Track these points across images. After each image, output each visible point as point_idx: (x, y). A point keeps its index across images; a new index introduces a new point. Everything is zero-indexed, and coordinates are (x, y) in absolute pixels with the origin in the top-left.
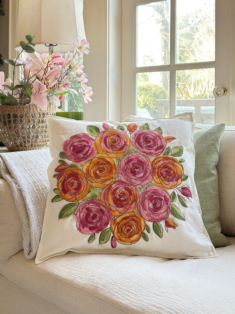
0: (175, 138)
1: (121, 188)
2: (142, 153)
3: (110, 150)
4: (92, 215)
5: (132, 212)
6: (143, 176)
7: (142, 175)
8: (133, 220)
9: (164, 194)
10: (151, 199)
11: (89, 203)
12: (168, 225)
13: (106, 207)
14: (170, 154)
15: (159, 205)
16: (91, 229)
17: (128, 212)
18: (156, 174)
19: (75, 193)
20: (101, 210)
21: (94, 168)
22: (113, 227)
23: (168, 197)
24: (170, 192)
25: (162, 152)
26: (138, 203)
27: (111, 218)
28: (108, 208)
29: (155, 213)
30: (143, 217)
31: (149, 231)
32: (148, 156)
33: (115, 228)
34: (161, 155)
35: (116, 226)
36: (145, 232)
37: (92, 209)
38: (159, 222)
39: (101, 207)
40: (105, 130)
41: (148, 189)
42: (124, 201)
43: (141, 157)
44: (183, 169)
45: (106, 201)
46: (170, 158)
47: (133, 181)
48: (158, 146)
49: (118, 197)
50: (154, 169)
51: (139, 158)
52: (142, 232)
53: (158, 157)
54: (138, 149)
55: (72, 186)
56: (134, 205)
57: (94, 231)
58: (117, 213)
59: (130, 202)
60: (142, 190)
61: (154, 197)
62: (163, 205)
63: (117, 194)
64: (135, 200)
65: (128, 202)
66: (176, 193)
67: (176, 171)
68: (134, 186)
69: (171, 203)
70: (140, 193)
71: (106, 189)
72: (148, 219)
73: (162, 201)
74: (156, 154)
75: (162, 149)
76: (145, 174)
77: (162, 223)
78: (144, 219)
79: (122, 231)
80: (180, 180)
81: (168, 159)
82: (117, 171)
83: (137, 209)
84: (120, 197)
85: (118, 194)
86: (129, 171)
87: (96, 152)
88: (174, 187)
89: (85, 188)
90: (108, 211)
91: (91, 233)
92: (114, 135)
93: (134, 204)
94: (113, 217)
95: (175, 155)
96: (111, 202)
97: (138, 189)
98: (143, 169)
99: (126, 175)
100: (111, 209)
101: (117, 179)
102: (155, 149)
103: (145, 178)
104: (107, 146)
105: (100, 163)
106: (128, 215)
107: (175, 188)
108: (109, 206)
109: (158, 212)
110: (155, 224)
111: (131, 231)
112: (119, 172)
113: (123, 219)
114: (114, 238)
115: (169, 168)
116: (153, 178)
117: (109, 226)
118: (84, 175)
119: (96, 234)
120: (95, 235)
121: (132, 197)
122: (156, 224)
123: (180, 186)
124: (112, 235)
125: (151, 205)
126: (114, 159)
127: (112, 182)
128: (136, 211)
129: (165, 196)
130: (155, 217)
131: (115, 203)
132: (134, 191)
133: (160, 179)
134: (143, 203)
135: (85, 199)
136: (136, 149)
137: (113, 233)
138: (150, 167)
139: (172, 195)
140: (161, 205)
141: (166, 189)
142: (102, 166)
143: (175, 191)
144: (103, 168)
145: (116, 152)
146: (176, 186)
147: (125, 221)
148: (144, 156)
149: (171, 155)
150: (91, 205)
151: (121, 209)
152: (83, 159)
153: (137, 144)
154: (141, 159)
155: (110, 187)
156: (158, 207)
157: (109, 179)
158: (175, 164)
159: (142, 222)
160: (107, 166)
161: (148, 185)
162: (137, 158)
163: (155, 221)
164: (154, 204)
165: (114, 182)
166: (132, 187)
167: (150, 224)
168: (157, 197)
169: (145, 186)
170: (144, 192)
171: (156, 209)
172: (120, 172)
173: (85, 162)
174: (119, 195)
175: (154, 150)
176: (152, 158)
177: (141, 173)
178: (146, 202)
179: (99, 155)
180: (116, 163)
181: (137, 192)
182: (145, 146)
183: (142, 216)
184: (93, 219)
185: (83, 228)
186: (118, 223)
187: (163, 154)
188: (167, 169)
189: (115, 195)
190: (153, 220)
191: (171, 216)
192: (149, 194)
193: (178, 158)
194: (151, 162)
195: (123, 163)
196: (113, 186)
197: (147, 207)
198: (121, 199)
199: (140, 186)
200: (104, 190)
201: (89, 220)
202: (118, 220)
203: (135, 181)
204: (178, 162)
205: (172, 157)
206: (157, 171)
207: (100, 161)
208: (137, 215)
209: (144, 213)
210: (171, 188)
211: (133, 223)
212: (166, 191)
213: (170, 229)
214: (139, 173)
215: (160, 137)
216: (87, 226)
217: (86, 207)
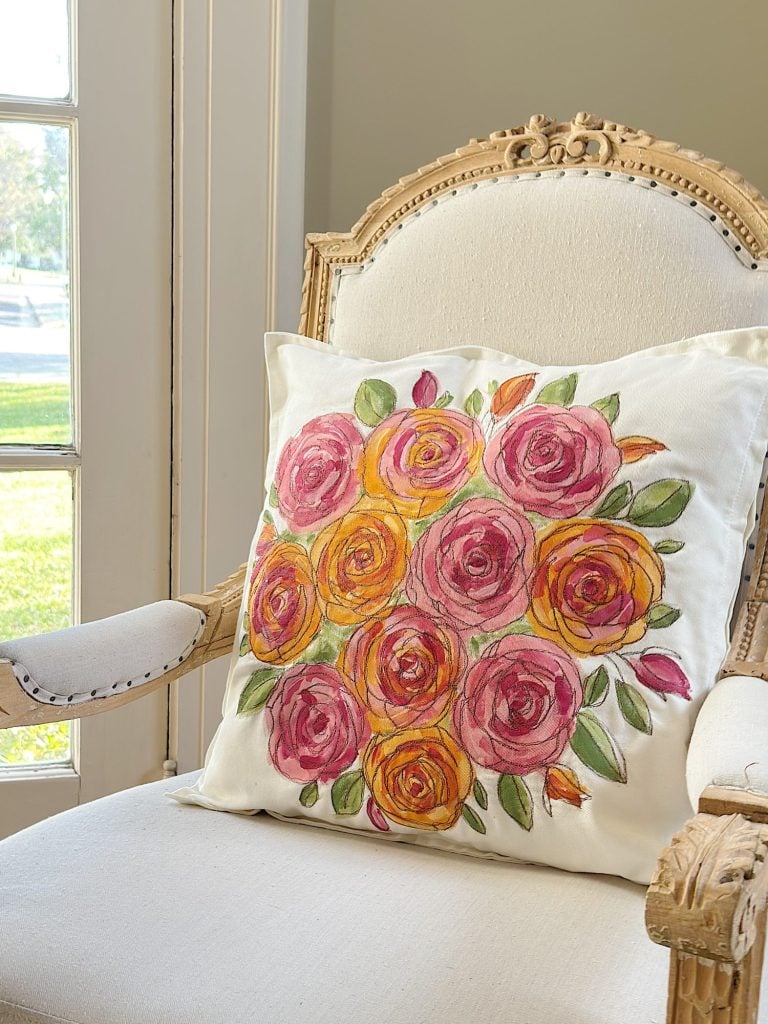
0: (663, 447)
1: (410, 633)
2: (510, 504)
3: (401, 484)
4: (313, 715)
5: (435, 726)
6: (496, 595)
7: (490, 589)
8: (433, 755)
9: (559, 673)
10: (506, 684)
11: (311, 676)
12: (552, 789)
13: (357, 696)
14: (624, 512)
15: (532, 713)
16: (307, 763)
17: (417, 724)
18: (546, 590)
19: (276, 635)
20: (341, 705)
21: (344, 549)
22: (370, 770)
23: (575, 685)
24: (588, 665)
25: (592, 502)
26: (459, 697)
27: (366, 739)
28: (361, 703)
29: (513, 739)
30: (466, 751)
31: (482, 802)
32: (529, 515)
33: (375, 775)
34: (586, 516)
35: (380, 769)
36: (471, 801)
37: (316, 696)
38: (522, 774)
39: (342, 694)
40: (414, 407)
41: (503, 648)
42: (410, 682)
43: (505, 518)
44: (663, 579)
45: (359, 674)
46: (619, 531)
47: (455, 609)
48: (582, 477)
49: (395, 666)
50: (542, 569)
51: (495, 523)
52: (461, 802)
53: (569, 521)
54: (499, 483)
55: (276, 608)
56: (444, 702)
57: (315, 773)
58: (384, 724)
59: (433, 690)
60: (482, 648)
61: (522, 677)
62: (544, 713)
63: (394, 653)
64: (450, 686)
65: (425, 687)
66: (613, 674)
67: (628, 584)
68: (456, 630)
69: (582, 710)
70: (473, 659)
71: (362, 631)
72: (481, 760)
73: (546, 698)
74: (564, 507)
75: (593, 492)
76: (506, 587)
77: (533, 782)
78: (470, 757)
79: (397, 789)
80: (640, 624)
81: (610, 532)
82: (408, 568)
83: (450, 717)
84: (404, 665)
85: (398, 654)
86: (446, 573)
87: (358, 489)
88: (608, 649)
89: (307, 623)
90: (361, 713)
91: (307, 775)
92: (438, 430)
93: (444, 698)
94: (373, 735)
95: (638, 519)
96: (374, 684)
97: (469, 645)
98: (502, 566)
99: (436, 586)
100: (368, 706)
101: (404, 599)
102: (565, 487)
103: (499, 602)
104: (399, 466)
105: (364, 531)
106: (417, 735)
107: (613, 656)
108: (365, 693)
109: (522, 739)
110: (508, 779)
111: (424, 792)
112: (414, 570)
113: (399, 749)
114: (375, 807)
115: (607, 572)
116: (531, 604)
117: (356, 765)
118: (310, 574)
119: (319, 782)
120: (316, 787)
121: (441, 672)
122: (510, 781)
123: (638, 647)
124: (367, 794)
125: (503, 711)
126: (410, 522)
127: (384, 609)
128: (446, 724)
129: (560, 682)
130: (512, 757)
131: (384, 688)
132: (453, 651)
133: (558, 615)
134: (476, 695)
135: (300, 659)
136: (490, 487)
137: (372, 790)
138: (529, 562)
139: (592, 680)
140: (539, 712)
141: (573, 654)
142: (366, 546)
143: (609, 666)
144: (371, 553)
145: (422, 493)
146: (619, 645)
147: (403, 758)
148: (514, 514)
149: (628, 518)
150: (315, 681)
151: (401, 711)
152: (319, 514)
153: (502, 466)
154: (502, 529)
155: (376, 629)
156: (527, 717)
157: (377, 598)
158: (635, 555)
159: (463, 765)
160: (383, 545)
161: (505, 631)
162: (487, 523)
163: (507, 768)
164: (515, 708)
165: (390, 610)
166: (449, 634)
167: (488, 778)
168: (530, 678)
169: (496, 633)
170: (486, 655)
171: (519, 725)
172: (419, 572)
173: (323, 526)
174: (400, 661)
175: (560, 493)
176: (543, 526)
177: (489, 582)
178: (488, 695)
179: (367, 504)
180: (411, 538)
181: (462, 655)
182: (527, 474)
183: (463, 747)
184: (317, 732)
185: (286, 756)
186: (385, 761)
187: (591, 510)
188: (596, 573)
189: (389, 658)
190: (502, 767)
191: (569, 758)
192: (504, 664)
193: (653, 536)
194: (538, 543)
195: (434, 541)
196: (387, 623)
197: (488, 717)
198: (405, 675)
199: (476, 635)
200: (357, 637)
201: (304, 733)
202: (387, 749)
203: (462, 611)
204: (650, 549)
205: (628, 525)
206: (552, 576)
207: (364, 525)
208: (448, 740)
209: (473, 735)
210: (593, 653)
211: (426, 764)
212: (570, 660)
213: (558, 805)
214: (480, 584)
215: (599, 440)
216: (295, 755)
217: (303, 686)
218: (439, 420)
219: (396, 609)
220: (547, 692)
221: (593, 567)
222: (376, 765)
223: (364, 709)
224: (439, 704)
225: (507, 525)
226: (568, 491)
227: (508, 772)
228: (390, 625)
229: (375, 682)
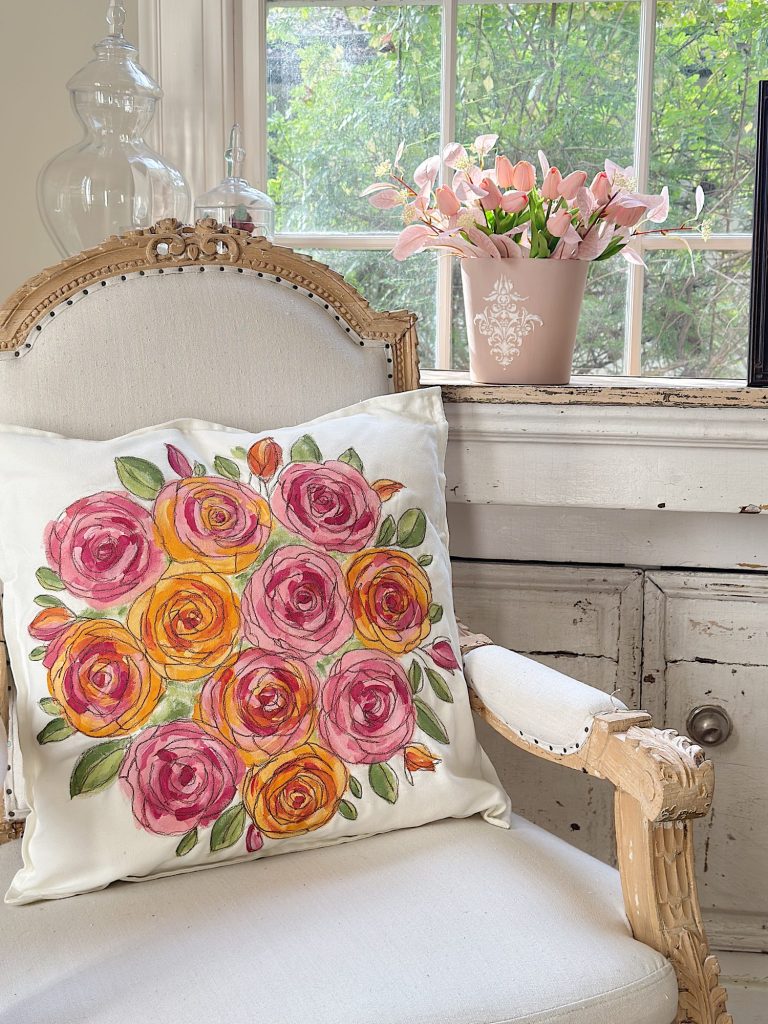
0: (401, 486)
1: (262, 672)
2: (314, 547)
3: (208, 546)
4: (176, 770)
5: (306, 743)
6: (326, 623)
7: (321, 619)
8: (309, 768)
9: (392, 673)
10: (356, 692)
11: (164, 735)
12: (411, 764)
13: (223, 739)
14: (394, 540)
15: (382, 710)
16: (182, 815)
17: (289, 747)
18: (363, 612)
19: (111, 709)
20: (208, 753)
21: (166, 614)
22: (251, 800)
23: (404, 679)
24: (406, 661)
25: (372, 535)
26: (319, 715)
27: (242, 774)
28: (228, 744)
29: (372, 734)
30: (337, 756)
31: (357, 794)
32: (331, 554)
33: (256, 802)
34: (371, 546)
35: (261, 796)
36: (348, 796)
37: (174, 751)
38: (386, 760)
39: (206, 742)
40: (180, 478)
41: (346, 664)
42: (274, 713)
43: (313, 559)
44: (430, 584)
45: (219, 720)
46: (394, 554)
47: (295, 642)
48: (359, 516)
49: (256, 704)
50: (354, 594)
51: (307, 565)
52: (340, 800)
53: (360, 553)
54: (299, 532)
55: (101, 684)
56: (308, 722)
57: (193, 821)
58: (258, 756)
59: (296, 714)
60: (328, 668)
61: (366, 684)
62: (392, 707)
63: (252, 692)
64: (309, 707)
65: (289, 714)
66: (422, 665)
67: (413, 592)
68: (302, 660)
69: (414, 697)
70: (323, 679)
71: (214, 681)
72: (351, 760)
73: (391, 694)
74: (354, 543)
75: (370, 526)
76: (331, 615)
77: (396, 763)
78: (341, 760)
79: (279, 808)
80: (427, 622)
81: (389, 557)
82: (242, 617)
83: (317, 732)
84: (264, 701)
85: (256, 692)
86: (280, 614)
87: (164, 558)
88: (414, 646)
89: (146, 689)
90: (231, 753)
91: (185, 826)
92: (214, 495)
93: (308, 717)
94: (248, 769)
95: (403, 543)
96: (237, 724)
97: (316, 669)
98: (323, 598)
99: (273, 625)
100: (237, 745)
101: (246, 644)
102: (350, 527)
103: (330, 628)
104: (197, 531)
105: (184, 594)
106: (290, 756)
107: (416, 650)
108: (231, 736)
109: (379, 733)
110: (376, 767)
111: (306, 802)
112: (248, 618)
113: (276, 774)
114: (256, 831)
115: (397, 586)
116: (355, 623)
117: (237, 799)
118: (134, 645)
119: (199, 828)
120: (196, 833)
121: (298, 697)
122: (378, 769)
123: (430, 640)
124: (249, 822)
125: (359, 715)
126: (229, 578)
127: (229, 658)
128: (315, 738)
129: (395, 679)
130: (376, 749)
131: (249, 725)
132: (304, 677)
133: (376, 628)
134: (334, 707)
135: (149, 722)
136: (292, 536)
137: (253, 817)
138: (343, 591)
139: (412, 671)
140: (388, 708)
141: (395, 656)
142: (191, 606)
143: (418, 660)
144: (197, 612)
145: (234, 550)
146: (418, 641)
147: (282, 779)
148: (319, 555)
149: (397, 543)
150: (171, 738)
151: (270, 741)
152: (126, 588)
153: (294, 517)
154: (315, 568)
155: (227, 675)
156: (378, 714)
157: (220, 649)
158: (410, 571)
159: (338, 768)
160: (209, 602)
161: (343, 650)
162: (302, 565)
163: (374, 759)
164: (367, 710)
165: (236, 657)
166: (296, 663)
167: (360, 773)
168: (374, 683)
169: (336, 653)
170: (333, 674)
171: (374, 723)
172: (254, 618)
173: (134, 597)
174: (259, 697)
175: (348, 532)
176: (345, 561)
177: (318, 614)
178: (344, 704)
179: (177, 569)
180: (235, 590)
181: (312, 677)
182: (318, 520)
183: (335, 754)
184: (184, 783)
185: (157, 816)
186: (265, 787)
187: (373, 542)
188: (391, 590)
189: (247, 698)
190: (370, 758)
191: (420, 736)
192: (350, 677)
193: (414, 553)
194: (344, 573)
195: (258, 590)
196: (236, 669)
197: (348, 722)
198: (267, 708)
199: (319, 659)
200: (208, 688)
201: (171, 789)
202: (264, 776)
203: (303, 642)
204: (416, 564)
205: (398, 548)
206: (363, 598)
207: (183, 588)
208: (320, 752)
209: (340, 742)
210: (406, 652)
211: (306, 778)
212: (394, 662)
213: (418, 775)
214: (312, 617)
215: (359, 486)
216: (167, 811)
217: (158, 748)
218: (208, 486)
219: (240, 655)
220: (390, 690)
221: (387, 586)
222: (255, 795)
223: (233, 749)
224: (304, 725)
225: (318, 565)
226: (354, 529)
227: (374, 762)
228: (240, 669)
229: (239, 722)
